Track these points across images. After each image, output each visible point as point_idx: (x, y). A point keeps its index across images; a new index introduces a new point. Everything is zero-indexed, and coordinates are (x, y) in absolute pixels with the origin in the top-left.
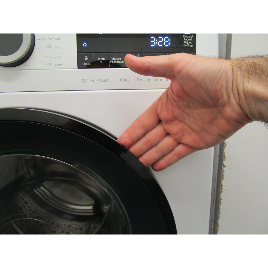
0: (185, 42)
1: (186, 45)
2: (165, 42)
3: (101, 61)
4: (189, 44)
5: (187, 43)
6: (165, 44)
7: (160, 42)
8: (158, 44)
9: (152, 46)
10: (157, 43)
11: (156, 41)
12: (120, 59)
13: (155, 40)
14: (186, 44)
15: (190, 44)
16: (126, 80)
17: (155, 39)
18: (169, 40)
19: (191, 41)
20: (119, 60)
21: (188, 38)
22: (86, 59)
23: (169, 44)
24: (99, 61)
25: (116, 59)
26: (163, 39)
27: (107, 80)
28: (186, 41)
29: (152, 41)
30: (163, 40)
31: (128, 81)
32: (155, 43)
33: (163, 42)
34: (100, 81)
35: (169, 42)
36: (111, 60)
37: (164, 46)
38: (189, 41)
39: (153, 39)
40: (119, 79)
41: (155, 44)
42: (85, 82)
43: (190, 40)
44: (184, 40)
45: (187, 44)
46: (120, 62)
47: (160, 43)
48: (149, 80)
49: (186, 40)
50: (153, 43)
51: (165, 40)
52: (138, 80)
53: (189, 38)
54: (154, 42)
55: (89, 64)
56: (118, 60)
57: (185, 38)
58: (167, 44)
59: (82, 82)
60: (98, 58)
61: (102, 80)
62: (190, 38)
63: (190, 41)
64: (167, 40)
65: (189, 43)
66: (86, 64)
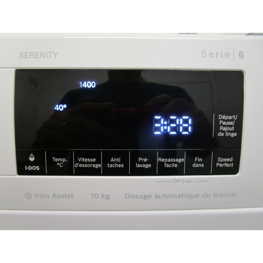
0: (221, 128)
1: (222, 134)
2: (182, 125)
3: (59, 162)
4: (229, 131)
5: (225, 129)
6: (181, 130)
7: (173, 125)
8: (169, 130)
9: (157, 133)
10: (165, 127)
11: (164, 125)
12: (94, 160)
13: (162, 123)
14: (222, 131)
15: (231, 132)
16: (105, 197)
17: (162, 120)
18: (190, 123)
19: (234, 126)
20: (93, 163)
21: (228, 120)
22: (32, 159)
23: (190, 129)
24: (56, 163)
25: (86, 160)
26: (178, 120)
27: (71, 196)
28: (224, 126)
29: (157, 125)
30: (178, 123)
31: (108, 197)
32: (162, 127)
33: (179, 125)
34: (57, 196)
35: (189, 125)
36: (78, 162)
37: (179, 134)
38: (228, 126)
39: (158, 121)
40: (92, 194)
41: (162, 130)
42: (30, 197)
43: (231, 123)
44: (220, 123)
45: (224, 132)
46: (94, 166)
47: (173, 129)
48: (147, 197)
49: (224, 123)
50: (158, 129)
51: (181, 123)
52: (128, 196)
53: (230, 120)
54: (162, 125)
55: (38, 168)
56: (90, 163)
57: (222, 119)
58: (186, 129)
59: (27, 197)
60: (54, 158)
61: (60, 196)
62: (232, 120)
63: (230, 126)
64: (186, 121)
65: (230, 129)
66: (30, 168)
